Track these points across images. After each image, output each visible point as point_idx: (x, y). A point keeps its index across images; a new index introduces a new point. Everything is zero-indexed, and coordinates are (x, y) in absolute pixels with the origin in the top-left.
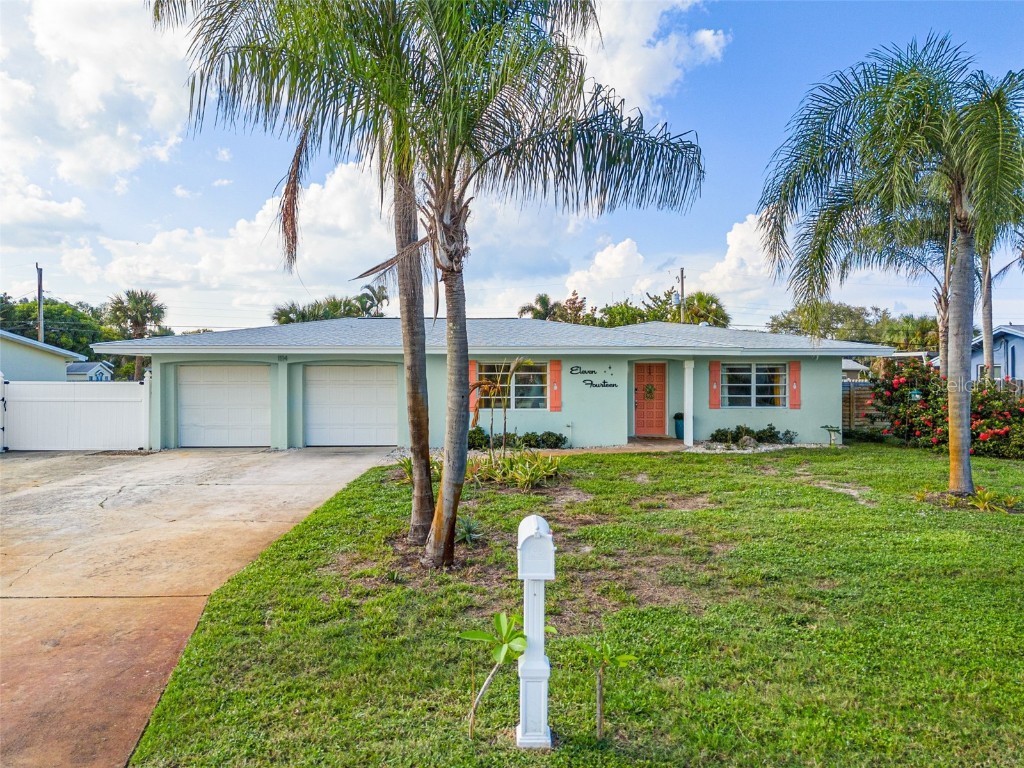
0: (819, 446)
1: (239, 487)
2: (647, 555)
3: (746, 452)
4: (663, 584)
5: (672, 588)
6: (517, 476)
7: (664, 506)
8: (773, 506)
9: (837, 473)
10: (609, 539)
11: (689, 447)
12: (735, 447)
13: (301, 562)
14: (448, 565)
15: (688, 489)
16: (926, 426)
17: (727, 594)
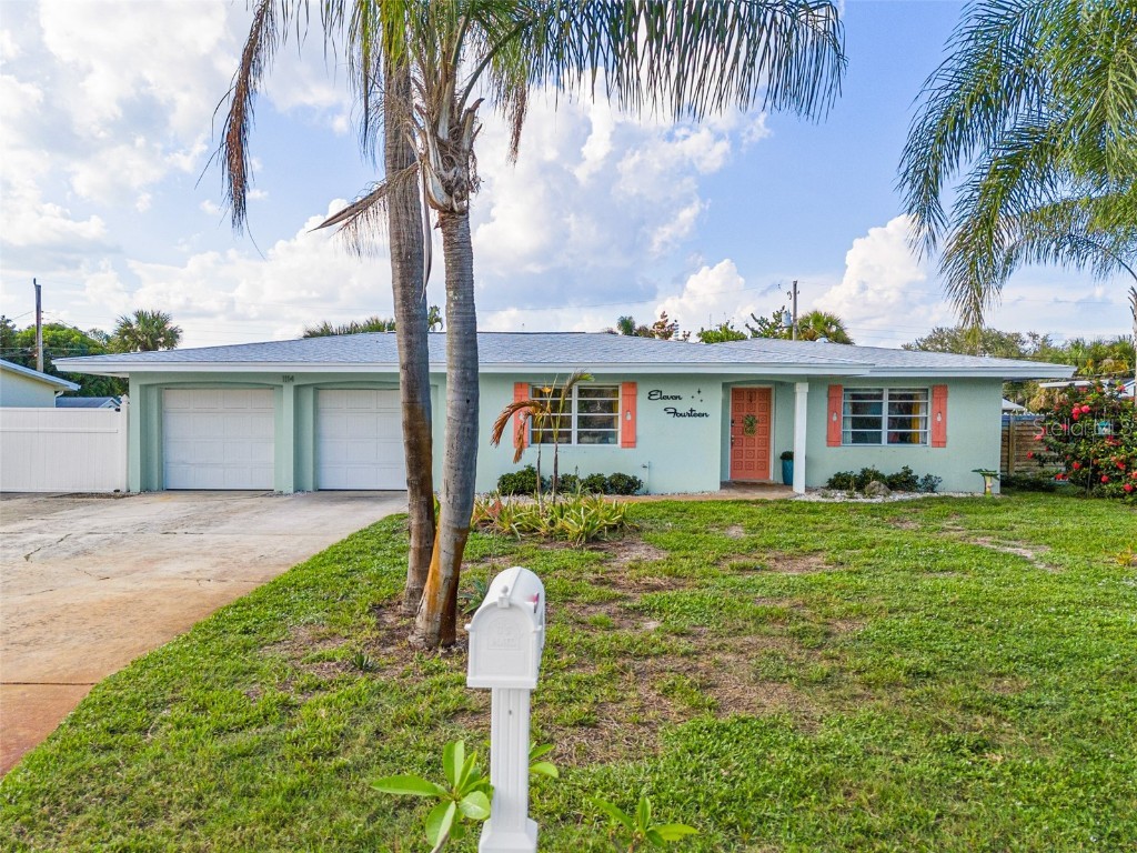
0: (969, 495)
1: (211, 538)
2: (736, 634)
3: (874, 501)
4: (756, 680)
5: (770, 686)
6: (567, 525)
7: (763, 568)
8: (916, 570)
9: (1001, 528)
10: (684, 612)
11: (799, 495)
12: (859, 495)
13: (245, 637)
14: (446, 646)
15: (797, 546)
16: (1117, 469)
17: (854, 697)
